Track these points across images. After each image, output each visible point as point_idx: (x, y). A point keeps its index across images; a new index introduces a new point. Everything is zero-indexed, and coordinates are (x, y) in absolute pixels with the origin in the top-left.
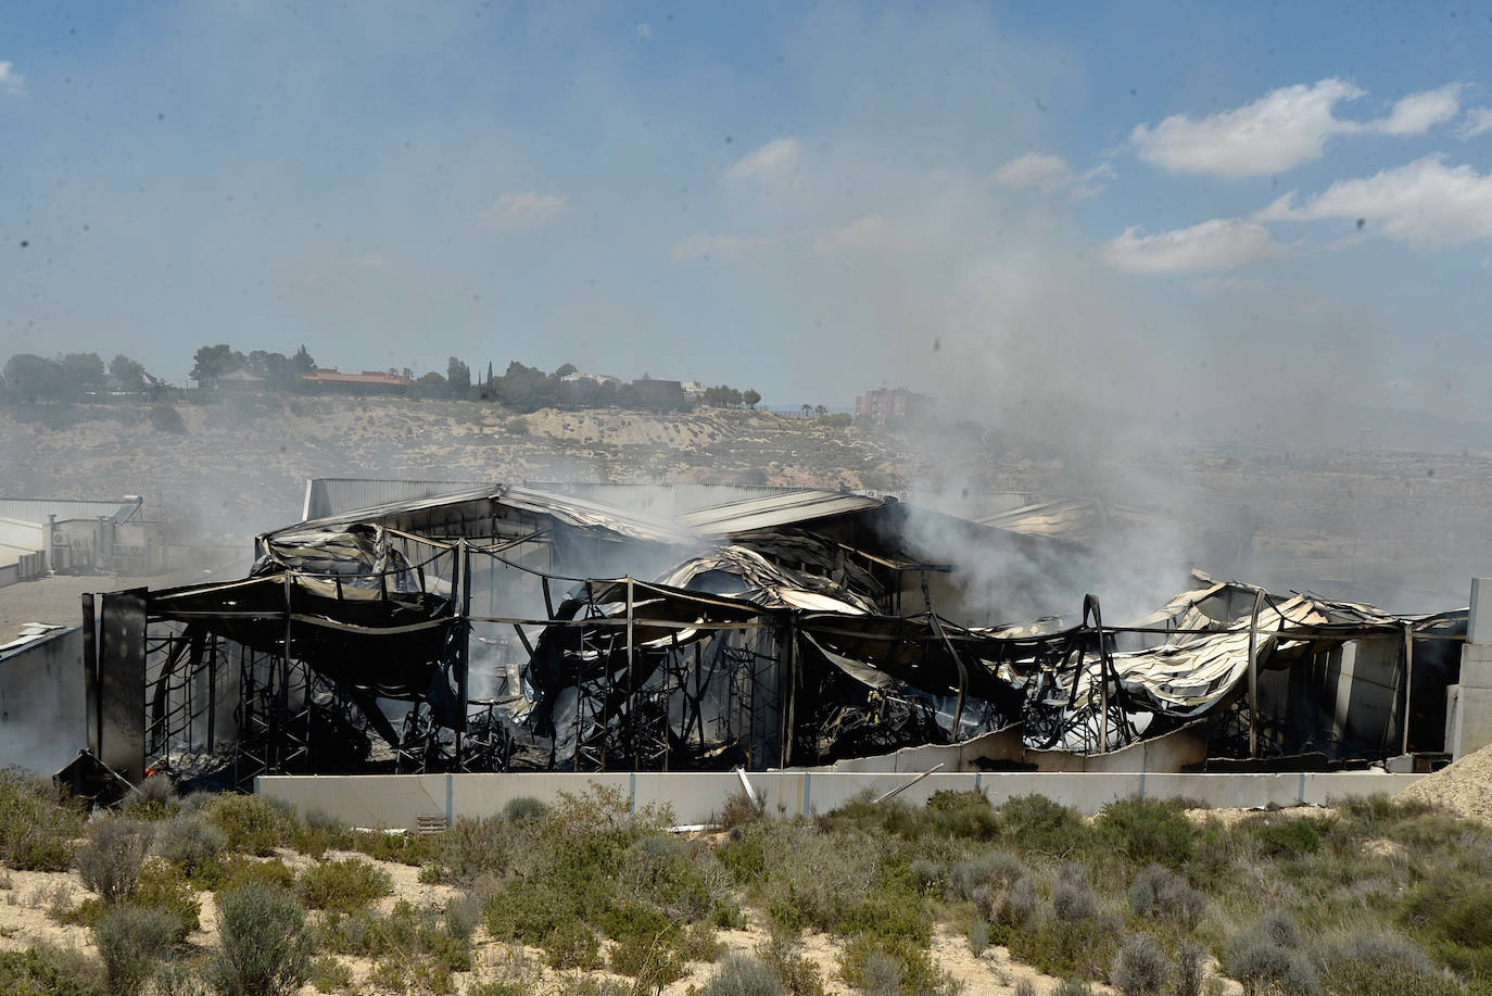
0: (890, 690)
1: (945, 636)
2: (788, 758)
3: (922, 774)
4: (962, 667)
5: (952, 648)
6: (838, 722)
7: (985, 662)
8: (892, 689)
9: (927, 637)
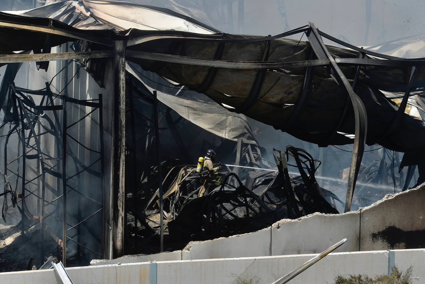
0: (245, 141)
1: (332, 59)
2: (119, 244)
3: (318, 255)
4: (357, 103)
5: (343, 77)
6: (176, 188)
7: (388, 94)
8: (249, 138)
9: (306, 63)
